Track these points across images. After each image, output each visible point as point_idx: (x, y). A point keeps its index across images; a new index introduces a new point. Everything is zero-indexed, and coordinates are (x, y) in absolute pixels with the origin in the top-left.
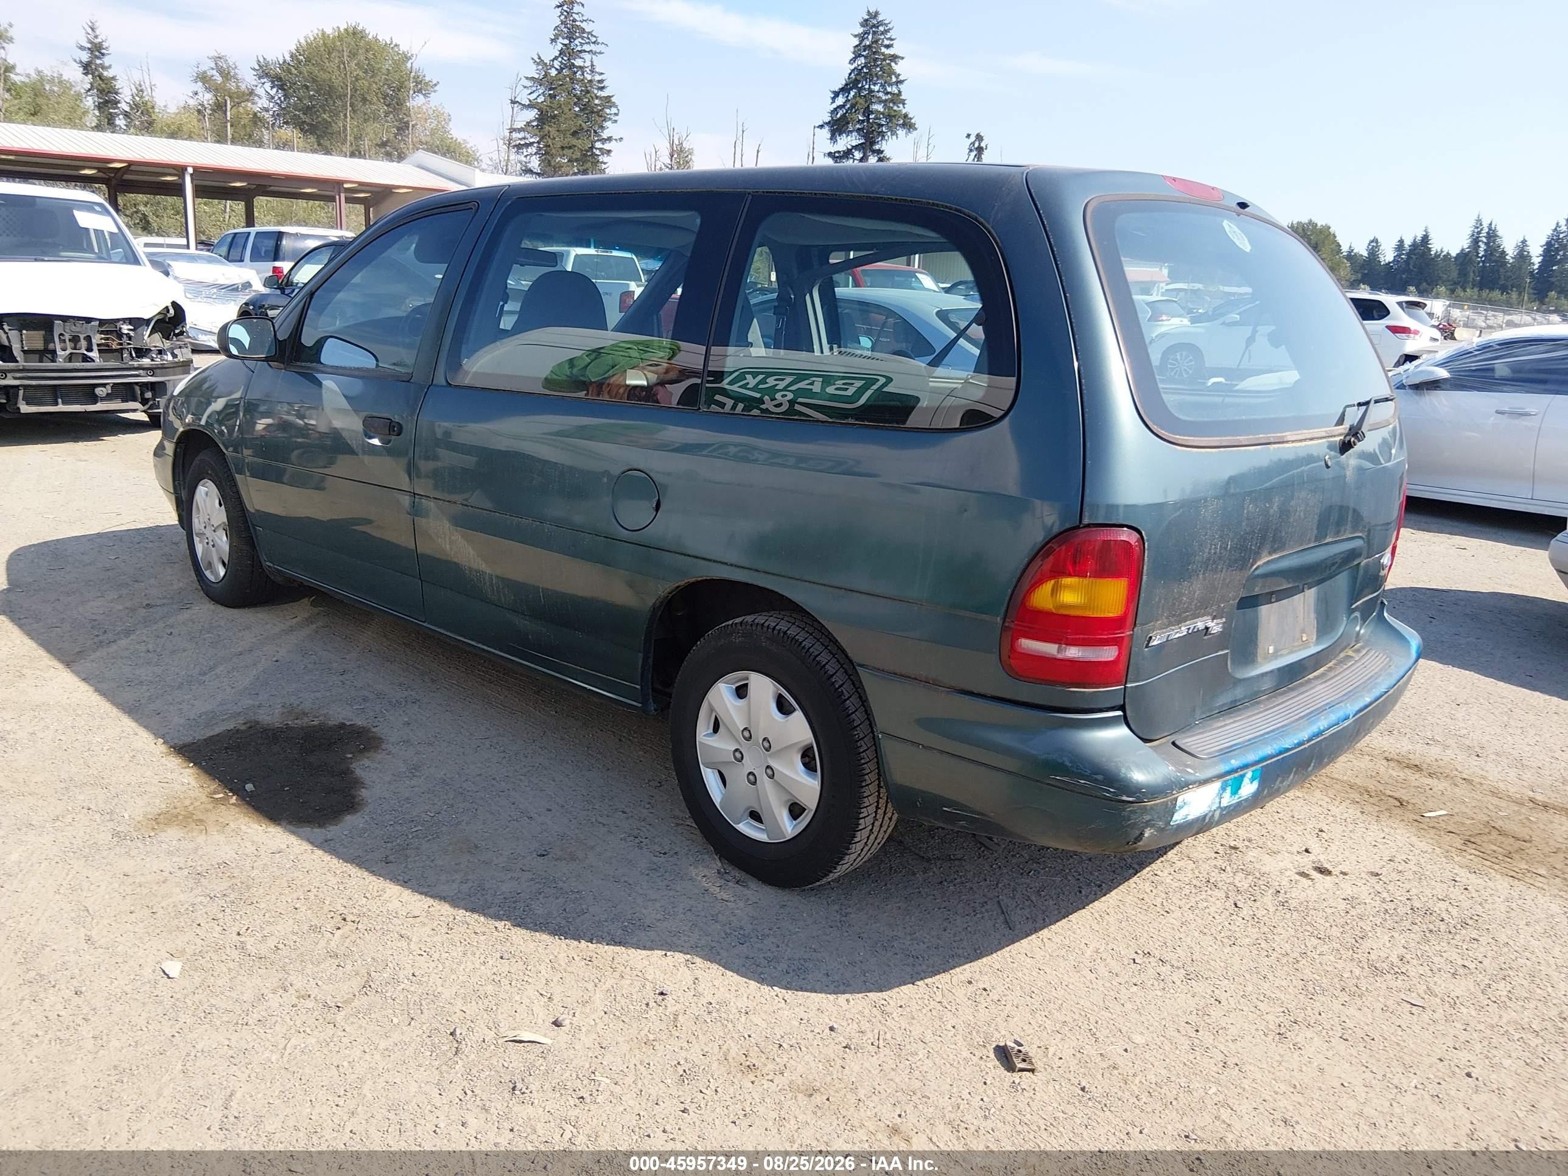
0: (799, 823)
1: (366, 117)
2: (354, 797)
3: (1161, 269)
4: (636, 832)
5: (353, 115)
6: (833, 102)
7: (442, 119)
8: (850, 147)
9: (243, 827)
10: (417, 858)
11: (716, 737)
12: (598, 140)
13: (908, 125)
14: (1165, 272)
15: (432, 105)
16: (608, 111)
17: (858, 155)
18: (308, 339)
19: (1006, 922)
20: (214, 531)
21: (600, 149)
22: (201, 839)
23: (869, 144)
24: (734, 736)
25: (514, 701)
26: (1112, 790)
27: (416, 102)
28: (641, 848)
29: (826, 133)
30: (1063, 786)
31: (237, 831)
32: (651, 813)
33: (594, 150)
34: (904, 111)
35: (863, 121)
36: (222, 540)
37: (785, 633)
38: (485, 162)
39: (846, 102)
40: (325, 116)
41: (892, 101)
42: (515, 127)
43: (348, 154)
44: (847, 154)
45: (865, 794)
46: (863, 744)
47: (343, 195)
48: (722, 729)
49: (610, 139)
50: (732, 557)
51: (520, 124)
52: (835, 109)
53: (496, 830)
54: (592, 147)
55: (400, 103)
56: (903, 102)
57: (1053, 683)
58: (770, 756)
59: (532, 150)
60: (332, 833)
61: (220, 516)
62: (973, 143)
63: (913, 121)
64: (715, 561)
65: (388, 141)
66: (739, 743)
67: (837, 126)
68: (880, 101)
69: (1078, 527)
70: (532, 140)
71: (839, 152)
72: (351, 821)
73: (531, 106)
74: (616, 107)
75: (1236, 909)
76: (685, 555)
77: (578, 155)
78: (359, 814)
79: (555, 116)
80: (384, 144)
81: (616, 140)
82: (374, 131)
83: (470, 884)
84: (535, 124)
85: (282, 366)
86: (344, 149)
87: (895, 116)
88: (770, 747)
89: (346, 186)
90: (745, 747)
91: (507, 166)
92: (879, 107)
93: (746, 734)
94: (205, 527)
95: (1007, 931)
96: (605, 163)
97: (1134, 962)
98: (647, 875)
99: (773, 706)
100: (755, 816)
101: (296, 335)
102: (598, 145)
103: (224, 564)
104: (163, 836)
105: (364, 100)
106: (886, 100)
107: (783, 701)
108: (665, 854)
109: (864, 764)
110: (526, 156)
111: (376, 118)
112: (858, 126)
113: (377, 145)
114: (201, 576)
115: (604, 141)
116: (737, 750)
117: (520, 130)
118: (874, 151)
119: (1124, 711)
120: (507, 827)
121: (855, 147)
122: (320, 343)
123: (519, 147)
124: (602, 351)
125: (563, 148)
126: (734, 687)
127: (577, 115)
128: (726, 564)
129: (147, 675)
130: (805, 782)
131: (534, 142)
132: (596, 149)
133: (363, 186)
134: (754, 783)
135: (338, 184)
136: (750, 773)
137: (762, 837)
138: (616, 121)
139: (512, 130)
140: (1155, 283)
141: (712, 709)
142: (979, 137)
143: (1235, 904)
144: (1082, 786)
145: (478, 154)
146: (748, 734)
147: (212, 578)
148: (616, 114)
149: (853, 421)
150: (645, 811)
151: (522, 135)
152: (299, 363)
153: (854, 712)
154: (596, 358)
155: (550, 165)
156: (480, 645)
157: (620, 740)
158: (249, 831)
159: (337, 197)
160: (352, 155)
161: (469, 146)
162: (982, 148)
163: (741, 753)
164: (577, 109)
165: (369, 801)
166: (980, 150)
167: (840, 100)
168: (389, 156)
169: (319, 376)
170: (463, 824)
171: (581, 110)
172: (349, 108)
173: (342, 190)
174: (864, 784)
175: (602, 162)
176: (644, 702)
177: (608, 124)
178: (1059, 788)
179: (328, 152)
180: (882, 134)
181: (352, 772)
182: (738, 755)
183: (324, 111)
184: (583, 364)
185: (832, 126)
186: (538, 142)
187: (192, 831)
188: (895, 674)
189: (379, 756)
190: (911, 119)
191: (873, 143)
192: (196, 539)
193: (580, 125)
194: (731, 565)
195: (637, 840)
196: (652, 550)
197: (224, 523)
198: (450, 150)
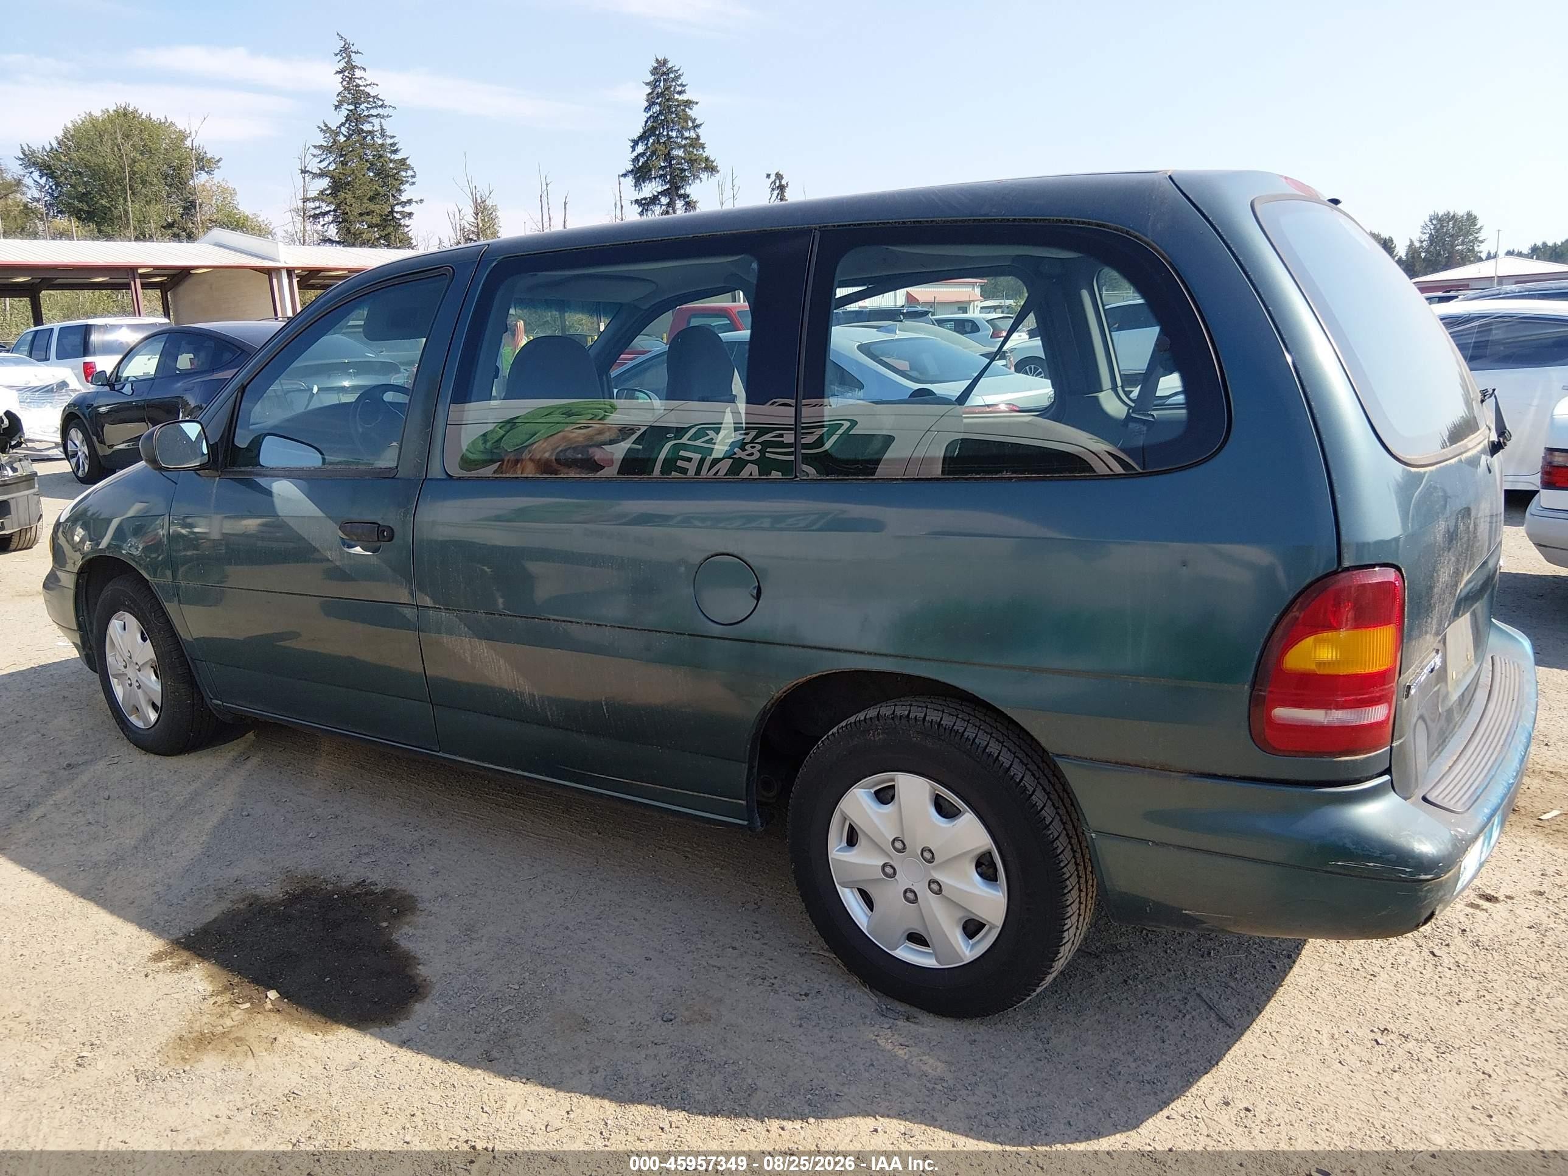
0: (979, 941)
1: (148, 199)
2: (411, 978)
3: (974, 288)
4: (760, 972)
5: (133, 199)
6: (634, 150)
7: (227, 193)
8: (656, 194)
9: (295, 1040)
10: (524, 1048)
11: (855, 851)
12: (397, 204)
13: (711, 168)
14: (978, 291)
15: (215, 181)
16: (403, 174)
17: (664, 200)
18: (242, 441)
19: (1220, 1019)
20: (139, 670)
21: (401, 213)
22: (250, 1064)
23: (674, 190)
24: (882, 850)
25: (546, 826)
26: (1408, 870)
27: (200, 179)
28: (776, 992)
29: (630, 180)
30: (1346, 872)
31: (290, 1048)
32: (766, 944)
33: (395, 215)
34: (705, 155)
35: (665, 167)
36: (150, 680)
37: (939, 724)
38: (280, 233)
39: (646, 149)
40: (104, 202)
41: (691, 145)
42: (308, 196)
43: (133, 239)
44: (654, 200)
45: (1068, 903)
46: (1059, 844)
47: (138, 281)
48: (862, 841)
49: (410, 202)
50: (869, 643)
51: (313, 194)
52: (637, 157)
53: (600, 995)
54: (392, 212)
55: (183, 183)
56: (703, 147)
57: (1322, 754)
58: (934, 868)
59: (330, 218)
60: (406, 1030)
61: (146, 652)
62: (774, 182)
63: (715, 164)
64: (846, 651)
65: (174, 222)
66: (889, 856)
67: (640, 173)
68: (680, 147)
69: (1335, 573)
70: (328, 209)
71: (645, 199)
72: (420, 1009)
73: (322, 174)
74: (412, 169)
75: (1436, 959)
76: (804, 647)
77: (376, 220)
78: (427, 1000)
79: (348, 183)
80: (170, 226)
81: (416, 202)
82: (157, 213)
83: (602, 1073)
84: (328, 192)
85: (215, 473)
86: (128, 235)
87: (696, 160)
88: (933, 857)
89: (140, 271)
90: (896, 860)
91: (304, 236)
92: (680, 153)
93: (898, 845)
94: (125, 667)
95: (1229, 1032)
96: (407, 226)
97: (1378, 1043)
98: (800, 1026)
99: (932, 811)
100: (916, 938)
101: (228, 440)
102: (398, 208)
103: (154, 706)
104: (200, 1069)
105: (144, 183)
106: (685, 146)
107: (941, 801)
108: (806, 995)
109: (1063, 868)
110: (323, 225)
111: (158, 199)
112: (661, 172)
113: (163, 227)
114: (126, 724)
115: (404, 204)
116: (884, 866)
117: (314, 199)
118: (680, 196)
119: (1391, 775)
120: (611, 989)
121: (662, 193)
122: (256, 444)
123: (316, 217)
124: (517, 421)
125: (361, 215)
126: (873, 791)
127: (372, 180)
128: (862, 653)
129: (99, 854)
130: (984, 894)
131: (330, 211)
132: (397, 212)
133: (159, 270)
134: (915, 901)
135: (131, 270)
136: (905, 892)
137: (930, 962)
138: (414, 183)
139: (305, 200)
140: (969, 302)
141: (845, 818)
142: (779, 176)
143: (1433, 953)
144: (1370, 869)
145: (271, 227)
146: (900, 845)
147: (140, 724)
148: (413, 177)
149: (1009, 475)
150: (757, 942)
151: (317, 204)
152: (235, 469)
153: (1042, 808)
154: (511, 429)
155: (350, 233)
156: (519, 772)
157: (687, 857)
158: (305, 1043)
159: (132, 283)
160: (137, 239)
161: (260, 219)
162: (783, 186)
163: (892, 867)
164: (371, 174)
165: (434, 980)
166: (782, 188)
167: (640, 148)
168: (176, 237)
169: (262, 481)
170: (558, 993)
171: (376, 175)
172: (129, 192)
173: (136, 276)
174: (1066, 891)
175: (404, 226)
176: (750, 819)
177: (406, 187)
178: (1340, 874)
179: (109, 237)
180: (684, 179)
181: (397, 946)
182: (888, 870)
183: (102, 197)
184: (496, 437)
185: (636, 174)
186: (335, 211)
187: (233, 1054)
188: (1107, 762)
189: (420, 919)
190: (713, 162)
191: (678, 188)
192: (114, 681)
193: (376, 189)
194: (870, 654)
195: (767, 983)
196: (758, 645)
197: (151, 660)
198: (238, 224)
